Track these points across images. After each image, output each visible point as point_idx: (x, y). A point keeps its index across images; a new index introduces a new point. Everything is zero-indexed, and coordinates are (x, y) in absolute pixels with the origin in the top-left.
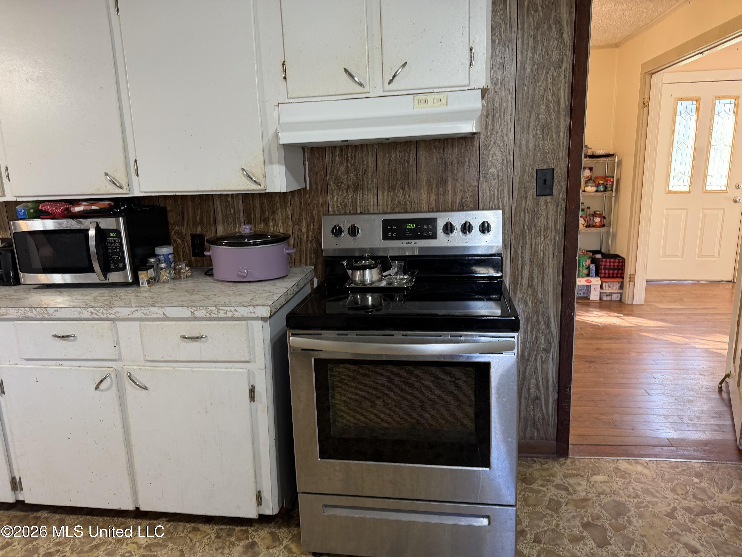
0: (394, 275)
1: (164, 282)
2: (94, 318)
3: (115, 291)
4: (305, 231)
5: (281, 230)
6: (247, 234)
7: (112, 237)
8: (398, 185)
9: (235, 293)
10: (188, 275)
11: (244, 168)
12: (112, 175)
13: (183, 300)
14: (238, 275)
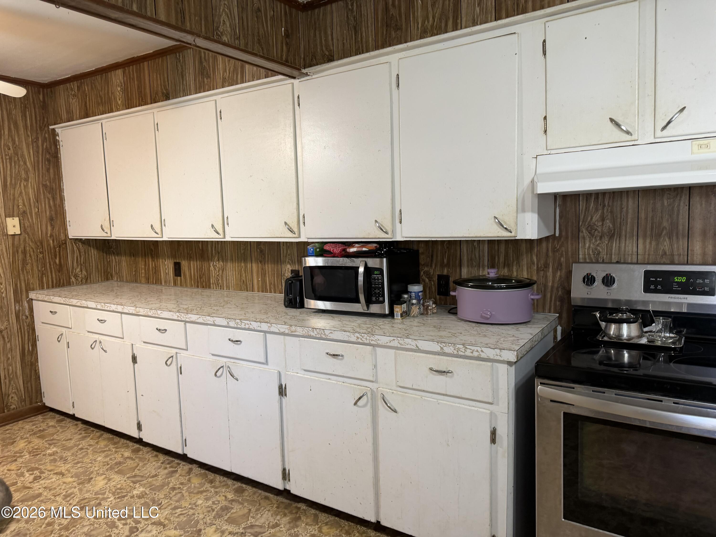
0: (657, 332)
1: (414, 316)
2: (359, 342)
3: (375, 321)
4: (550, 278)
5: (525, 275)
6: (492, 277)
7: (376, 274)
8: (664, 233)
9: (479, 334)
10: (434, 312)
11: (497, 216)
12: (380, 222)
13: (433, 335)
14: (482, 317)
